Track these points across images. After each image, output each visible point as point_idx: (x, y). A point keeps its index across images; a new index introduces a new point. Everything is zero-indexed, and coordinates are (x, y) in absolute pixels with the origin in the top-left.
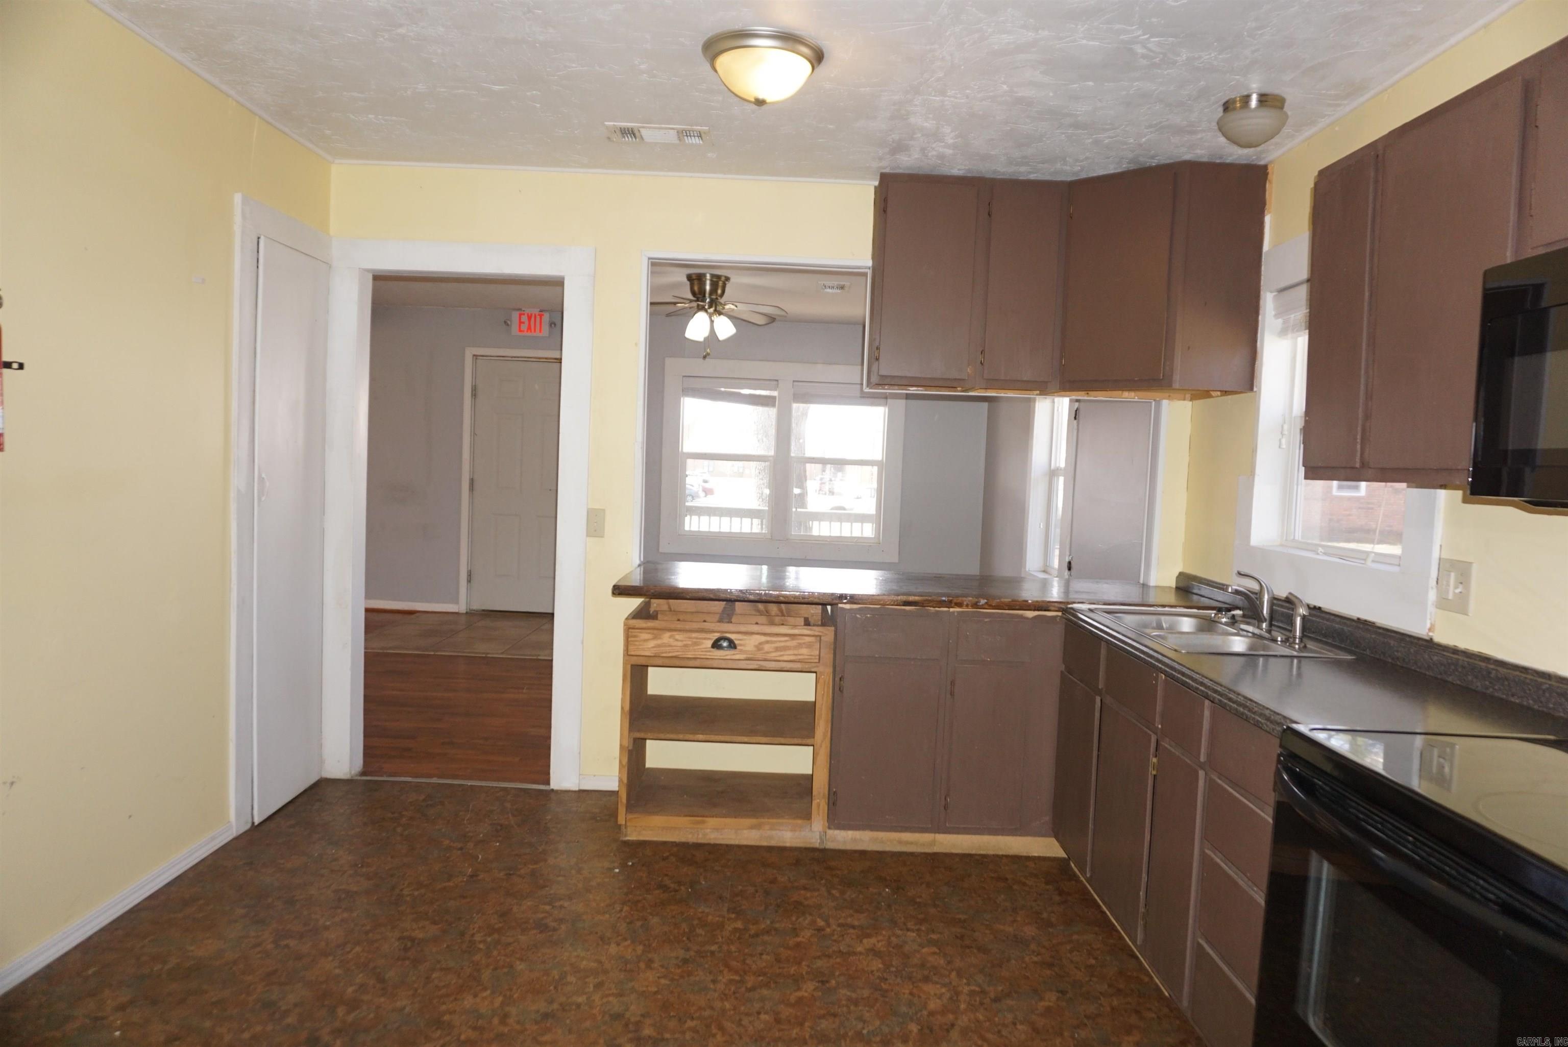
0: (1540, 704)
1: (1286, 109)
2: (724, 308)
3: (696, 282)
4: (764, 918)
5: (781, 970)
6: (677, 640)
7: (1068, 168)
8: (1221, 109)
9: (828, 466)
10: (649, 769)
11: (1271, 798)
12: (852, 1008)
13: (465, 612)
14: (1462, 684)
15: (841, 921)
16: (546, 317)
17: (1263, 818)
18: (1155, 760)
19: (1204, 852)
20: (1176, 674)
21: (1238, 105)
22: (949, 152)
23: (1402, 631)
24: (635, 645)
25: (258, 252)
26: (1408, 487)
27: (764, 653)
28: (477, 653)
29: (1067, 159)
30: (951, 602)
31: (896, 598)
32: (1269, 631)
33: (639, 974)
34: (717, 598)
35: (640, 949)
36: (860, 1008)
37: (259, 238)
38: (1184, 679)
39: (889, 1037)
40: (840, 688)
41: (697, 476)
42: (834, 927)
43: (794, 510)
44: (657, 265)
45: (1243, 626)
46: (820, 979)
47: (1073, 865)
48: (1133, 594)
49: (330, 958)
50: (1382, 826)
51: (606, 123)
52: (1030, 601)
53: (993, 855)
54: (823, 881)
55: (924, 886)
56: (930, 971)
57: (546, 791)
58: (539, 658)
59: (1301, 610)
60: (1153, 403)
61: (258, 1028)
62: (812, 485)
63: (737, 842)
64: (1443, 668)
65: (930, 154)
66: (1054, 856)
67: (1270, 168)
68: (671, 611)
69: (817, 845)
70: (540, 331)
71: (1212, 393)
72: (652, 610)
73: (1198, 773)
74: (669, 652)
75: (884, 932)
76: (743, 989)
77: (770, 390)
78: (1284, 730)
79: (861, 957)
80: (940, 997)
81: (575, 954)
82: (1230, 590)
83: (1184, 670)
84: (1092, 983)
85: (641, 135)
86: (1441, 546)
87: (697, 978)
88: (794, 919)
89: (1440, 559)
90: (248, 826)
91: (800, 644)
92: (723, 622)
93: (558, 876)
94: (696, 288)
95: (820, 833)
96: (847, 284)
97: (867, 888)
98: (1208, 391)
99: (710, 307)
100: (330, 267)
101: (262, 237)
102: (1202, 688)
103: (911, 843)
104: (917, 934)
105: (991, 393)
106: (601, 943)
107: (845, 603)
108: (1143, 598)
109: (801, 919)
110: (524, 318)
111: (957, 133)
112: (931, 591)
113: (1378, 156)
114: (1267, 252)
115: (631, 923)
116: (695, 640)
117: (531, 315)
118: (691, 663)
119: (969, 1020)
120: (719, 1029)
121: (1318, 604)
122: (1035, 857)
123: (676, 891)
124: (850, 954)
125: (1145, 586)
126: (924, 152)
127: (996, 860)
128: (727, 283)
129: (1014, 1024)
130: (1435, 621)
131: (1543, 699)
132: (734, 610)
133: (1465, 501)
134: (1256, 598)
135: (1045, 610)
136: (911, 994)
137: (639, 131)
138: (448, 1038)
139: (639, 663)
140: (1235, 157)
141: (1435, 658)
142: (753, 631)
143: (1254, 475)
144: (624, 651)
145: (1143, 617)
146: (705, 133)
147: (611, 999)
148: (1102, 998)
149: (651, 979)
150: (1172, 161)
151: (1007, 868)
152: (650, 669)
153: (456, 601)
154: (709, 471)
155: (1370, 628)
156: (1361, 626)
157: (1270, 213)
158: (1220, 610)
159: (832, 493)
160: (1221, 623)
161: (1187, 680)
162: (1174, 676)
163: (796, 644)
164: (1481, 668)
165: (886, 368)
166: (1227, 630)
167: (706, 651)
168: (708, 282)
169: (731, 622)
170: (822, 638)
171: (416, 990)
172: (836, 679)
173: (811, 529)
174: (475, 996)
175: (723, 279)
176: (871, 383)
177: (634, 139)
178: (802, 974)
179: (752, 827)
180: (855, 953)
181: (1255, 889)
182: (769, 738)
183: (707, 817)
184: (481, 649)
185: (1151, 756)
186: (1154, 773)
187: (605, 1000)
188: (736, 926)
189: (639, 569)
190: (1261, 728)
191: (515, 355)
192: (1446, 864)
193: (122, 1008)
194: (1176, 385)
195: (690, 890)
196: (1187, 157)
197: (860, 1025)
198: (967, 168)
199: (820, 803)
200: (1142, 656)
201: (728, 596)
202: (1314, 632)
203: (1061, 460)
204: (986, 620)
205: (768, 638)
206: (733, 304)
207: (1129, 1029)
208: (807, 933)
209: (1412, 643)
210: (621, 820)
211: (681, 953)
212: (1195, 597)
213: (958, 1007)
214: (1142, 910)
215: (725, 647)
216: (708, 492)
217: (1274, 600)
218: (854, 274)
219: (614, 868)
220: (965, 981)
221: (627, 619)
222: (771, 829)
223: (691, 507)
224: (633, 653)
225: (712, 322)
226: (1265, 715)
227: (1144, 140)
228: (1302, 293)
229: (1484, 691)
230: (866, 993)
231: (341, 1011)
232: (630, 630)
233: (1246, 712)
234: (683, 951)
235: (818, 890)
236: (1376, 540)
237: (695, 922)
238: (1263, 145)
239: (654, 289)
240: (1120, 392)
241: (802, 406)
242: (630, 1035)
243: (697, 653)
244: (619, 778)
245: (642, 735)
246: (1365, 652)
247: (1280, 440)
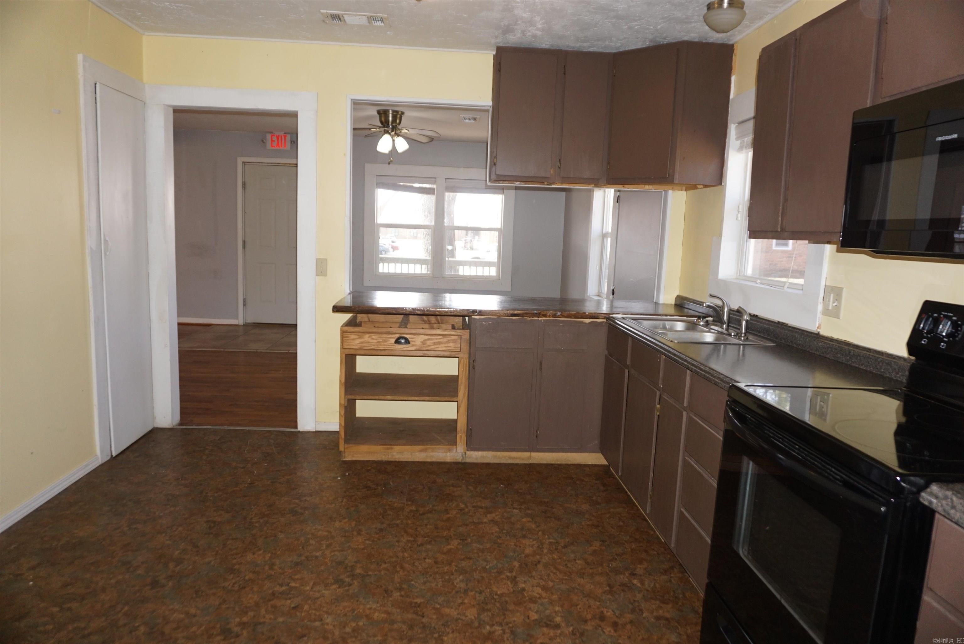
0: (876, 370)
1: (745, 9)
2: (401, 132)
3: (383, 115)
4: (428, 504)
5: (438, 534)
6: (373, 339)
7: (613, 44)
8: (706, 8)
9: (470, 232)
10: (358, 417)
11: (722, 426)
12: (480, 554)
13: (242, 324)
14: (835, 359)
15: (474, 504)
16: (288, 138)
17: (718, 438)
18: (658, 406)
19: (685, 459)
20: (671, 355)
21: (716, 6)
22: (539, 33)
23: (802, 329)
24: (348, 342)
25: (96, 93)
26: (809, 243)
27: (427, 346)
28: (251, 349)
29: (613, 39)
30: (540, 314)
31: (506, 312)
32: (727, 330)
33: (353, 538)
34: (398, 313)
35: (353, 524)
36: (485, 554)
37: (96, 84)
38: (675, 358)
39: (502, 570)
40: (473, 367)
41: (388, 238)
42: (470, 508)
43: (447, 259)
44: (357, 104)
45: (712, 327)
46: (462, 538)
47: (612, 469)
48: (650, 308)
49: (164, 535)
50: (782, 440)
51: (322, 11)
52: (587, 313)
53: (565, 464)
54: (464, 482)
55: (523, 483)
56: (526, 532)
57: (295, 432)
58: (290, 352)
59: (746, 317)
60: (663, 192)
61: (120, 577)
62: (459, 244)
63: (412, 460)
64: (824, 350)
65: (527, 35)
66: (601, 464)
67: (735, 46)
68: (370, 321)
69: (460, 461)
70: (285, 146)
71: (698, 186)
72: (358, 321)
73: (682, 413)
74: (369, 346)
75: (500, 510)
76: (416, 545)
77: (432, 184)
78: (730, 386)
79: (486, 525)
80: (532, 546)
81: (314, 528)
82: (705, 305)
83: (676, 353)
84: (620, 536)
85: (344, 20)
86: (826, 278)
87: (388, 540)
88: (446, 504)
89: (825, 286)
90: (109, 458)
91: (449, 340)
92: (401, 328)
93: (304, 482)
94: (383, 119)
95: (462, 453)
96: (478, 117)
97: (490, 485)
98: (696, 185)
99: (392, 131)
100: (145, 104)
101: (98, 83)
102: (686, 363)
103: (517, 458)
104: (519, 511)
105: (565, 186)
106: (330, 521)
107: (476, 315)
108: (655, 311)
109: (450, 504)
110: (275, 138)
111: (544, 21)
112: (528, 307)
113: (796, 40)
114: (733, 99)
115: (348, 509)
116: (384, 339)
117: (279, 136)
118: (382, 353)
119: (549, 559)
120: (401, 568)
121: (756, 313)
122: (589, 465)
123: (375, 489)
124: (479, 523)
125: (656, 304)
126: (524, 33)
127: (568, 467)
128: (402, 115)
129: (575, 560)
130: (821, 322)
131: (878, 367)
132: (409, 320)
133: (838, 251)
134: (721, 310)
135: (596, 318)
136: (515, 545)
137: (343, 16)
138: (238, 579)
139: (350, 353)
140: (715, 39)
141: (820, 344)
142: (419, 333)
143: (721, 236)
144: (341, 346)
145: (654, 322)
146: (385, 18)
147: (336, 553)
148: (626, 544)
149: (360, 541)
150: (676, 41)
151: (573, 471)
152: (357, 357)
153: (237, 317)
154: (395, 236)
155: (785, 327)
156: (780, 326)
157: (734, 74)
158: (699, 317)
159: (472, 249)
160: (700, 325)
161: (677, 359)
162: (670, 356)
163: (446, 340)
164: (845, 350)
165: (500, 171)
166: (703, 329)
167: (392, 346)
168: (390, 115)
169: (407, 328)
170: (462, 337)
171: (217, 551)
172: (471, 361)
173: (458, 271)
174: (254, 554)
175: (400, 113)
176: (491, 180)
177: (340, 22)
178: (451, 535)
179: (421, 451)
180: (482, 523)
181: (713, 479)
182: (431, 397)
183: (393, 445)
184: (254, 347)
185: (656, 404)
186: (658, 414)
187: (332, 554)
188: (412, 509)
189: (349, 295)
190: (718, 386)
191: (269, 162)
192: (816, 461)
193: (33, 568)
194: (676, 181)
195: (384, 489)
196: (686, 38)
197: (485, 563)
198: (550, 43)
199: (461, 436)
200: (652, 345)
201: (405, 312)
202: (753, 330)
203: (609, 228)
204: (561, 325)
205: (429, 337)
206: (406, 130)
207: (641, 562)
208: (454, 512)
209: (808, 335)
210: (341, 448)
211: (379, 526)
212: (686, 310)
213: (543, 551)
214: (650, 493)
215: (403, 343)
216: (395, 248)
217: (731, 311)
218: (482, 110)
219: (338, 477)
220: (547, 537)
221: (342, 326)
222: (432, 452)
223: (383, 258)
224: (346, 347)
225: (394, 141)
226: (720, 378)
227: (659, 27)
228: (751, 125)
229: (846, 363)
230: (488, 545)
231: (171, 565)
232: (344, 333)
233: (710, 377)
234: (379, 524)
235: (461, 487)
236: (790, 276)
237: (387, 507)
238: (731, 32)
239: (355, 120)
240: (644, 185)
241: (452, 194)
242: (348, 574)
243: (386, 347)
244: (340, 423)
245: (353, 397)
246: (781, 341)
247: (737, 215)
